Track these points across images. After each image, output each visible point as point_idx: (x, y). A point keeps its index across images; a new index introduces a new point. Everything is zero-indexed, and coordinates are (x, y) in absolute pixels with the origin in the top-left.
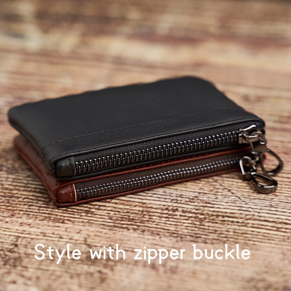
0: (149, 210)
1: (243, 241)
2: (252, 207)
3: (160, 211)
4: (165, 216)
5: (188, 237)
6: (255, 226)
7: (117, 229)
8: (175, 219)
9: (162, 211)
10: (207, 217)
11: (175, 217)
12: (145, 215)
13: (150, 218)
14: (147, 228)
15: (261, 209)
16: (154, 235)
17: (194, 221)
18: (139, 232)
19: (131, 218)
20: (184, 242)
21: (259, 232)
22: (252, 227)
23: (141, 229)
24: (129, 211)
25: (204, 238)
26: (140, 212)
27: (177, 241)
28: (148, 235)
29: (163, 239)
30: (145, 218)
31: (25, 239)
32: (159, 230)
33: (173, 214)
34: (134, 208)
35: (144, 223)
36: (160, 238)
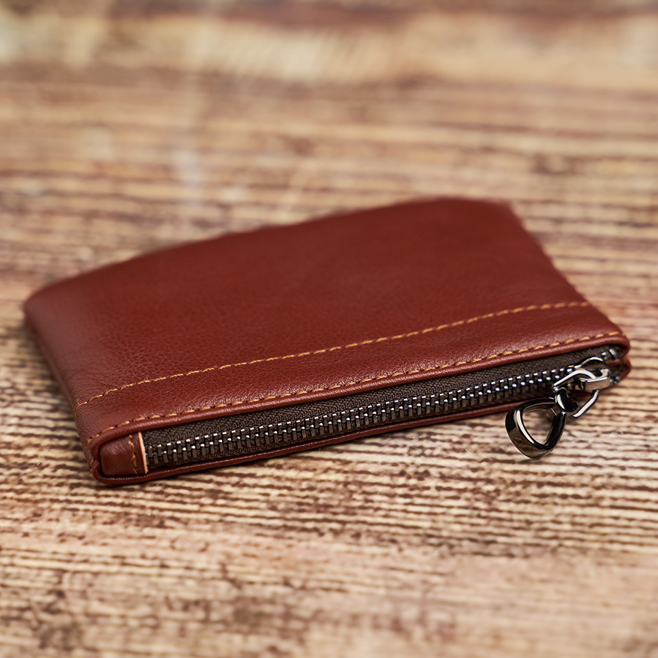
0: (360, 478)
1: (597, 546)
2: (604, 453)
3: (386, 480)
4: (400, 491)
5: (466, 543)
6: (619, 503)
7: (292, 534)
8: (427, 497)
9: (391, 479)
10: (502, 487)
11: (426, 493)
12: (352, 492)
13: (367, 501)
14: (365, 527)
15: (625, 459)
16: (385, 543)
17: (473, 501)
18: (347, 537)
19: (321, 502)
20: (458, 557)
21: (631, 520)
22: (613, 507)
23: (351, 529)
24: (313, 484)
25: (505, 544)
26: (340, 487)
27: (442, 557)
28: (370, 545)
29: (408, 552)
30: (354, 500)
31: (78, 576)
32: (393, 530)
33: (420, 486)
34: (324, 477)
35: (354, 514)
36: (400, 550)
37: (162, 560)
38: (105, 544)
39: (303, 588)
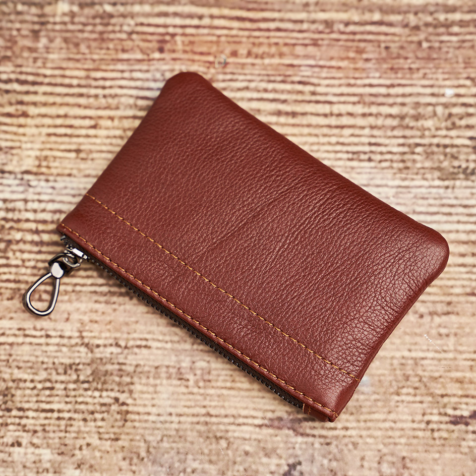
37: (46, 330)
38: (11, 318)
39: (126, 347)
